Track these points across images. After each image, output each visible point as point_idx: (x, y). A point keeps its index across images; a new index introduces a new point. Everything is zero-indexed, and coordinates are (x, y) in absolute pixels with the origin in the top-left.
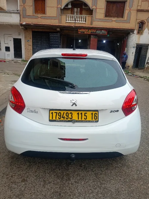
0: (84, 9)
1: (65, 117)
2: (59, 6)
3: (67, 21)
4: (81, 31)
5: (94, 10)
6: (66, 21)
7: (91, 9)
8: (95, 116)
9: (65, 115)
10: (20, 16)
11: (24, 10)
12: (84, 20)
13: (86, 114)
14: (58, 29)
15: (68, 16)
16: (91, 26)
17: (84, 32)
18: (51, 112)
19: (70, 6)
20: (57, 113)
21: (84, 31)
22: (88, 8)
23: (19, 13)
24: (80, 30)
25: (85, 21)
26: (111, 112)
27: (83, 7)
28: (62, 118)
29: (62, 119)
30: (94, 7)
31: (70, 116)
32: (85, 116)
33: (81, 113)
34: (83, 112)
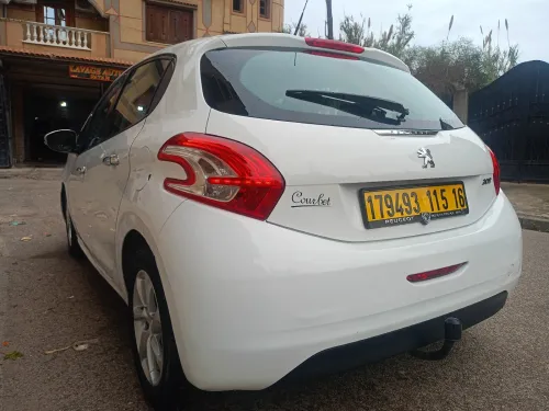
0: (80, 12)
1: (404, 207)
3: (29, 41)
4: (77, 70)
5: (112, 19)
6: (25, 38)
7: (103, 14)
8: (460, 197)
9: (401, 202)
12: (85, 41)
13: (444, 194)
15: (28, 25)
16: (110, 60)
17: (88, 75)
18: (368, 195)
20: (380, 197)
21: (87, 71)
22: (91, 11)
24: (75, 68)
25: (89, 46)
27: (77, 8)
28: (398, 211)
29: (398, 215)
30: (111, 11)
31: (413, 205)
32: (443, 198)
33: (435, 193)
34: (438, 189)
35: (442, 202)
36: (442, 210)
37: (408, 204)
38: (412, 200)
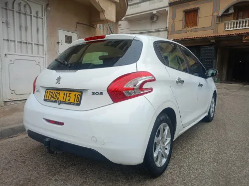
2: (216, 14)
4: (246, 38)
6: (225, 29)
8: (78, 98)
10: (168, 33)
11: (173, 26)
13: (70, 95)
14: (213, 41)
15: (227, 23)
18: (47, 91)
19: (232, 11)
20: (50, 92)
23: (167, 30)
26: (93, 93)
28: (53, 97)
29: (52, 99)
31: (58, 97)
32: (69, 97)
33: (67, 94)
34: (68, 93)
35: (68, 98)
36: (67, 101)
37: (56, 96)
38: (58, 95)
